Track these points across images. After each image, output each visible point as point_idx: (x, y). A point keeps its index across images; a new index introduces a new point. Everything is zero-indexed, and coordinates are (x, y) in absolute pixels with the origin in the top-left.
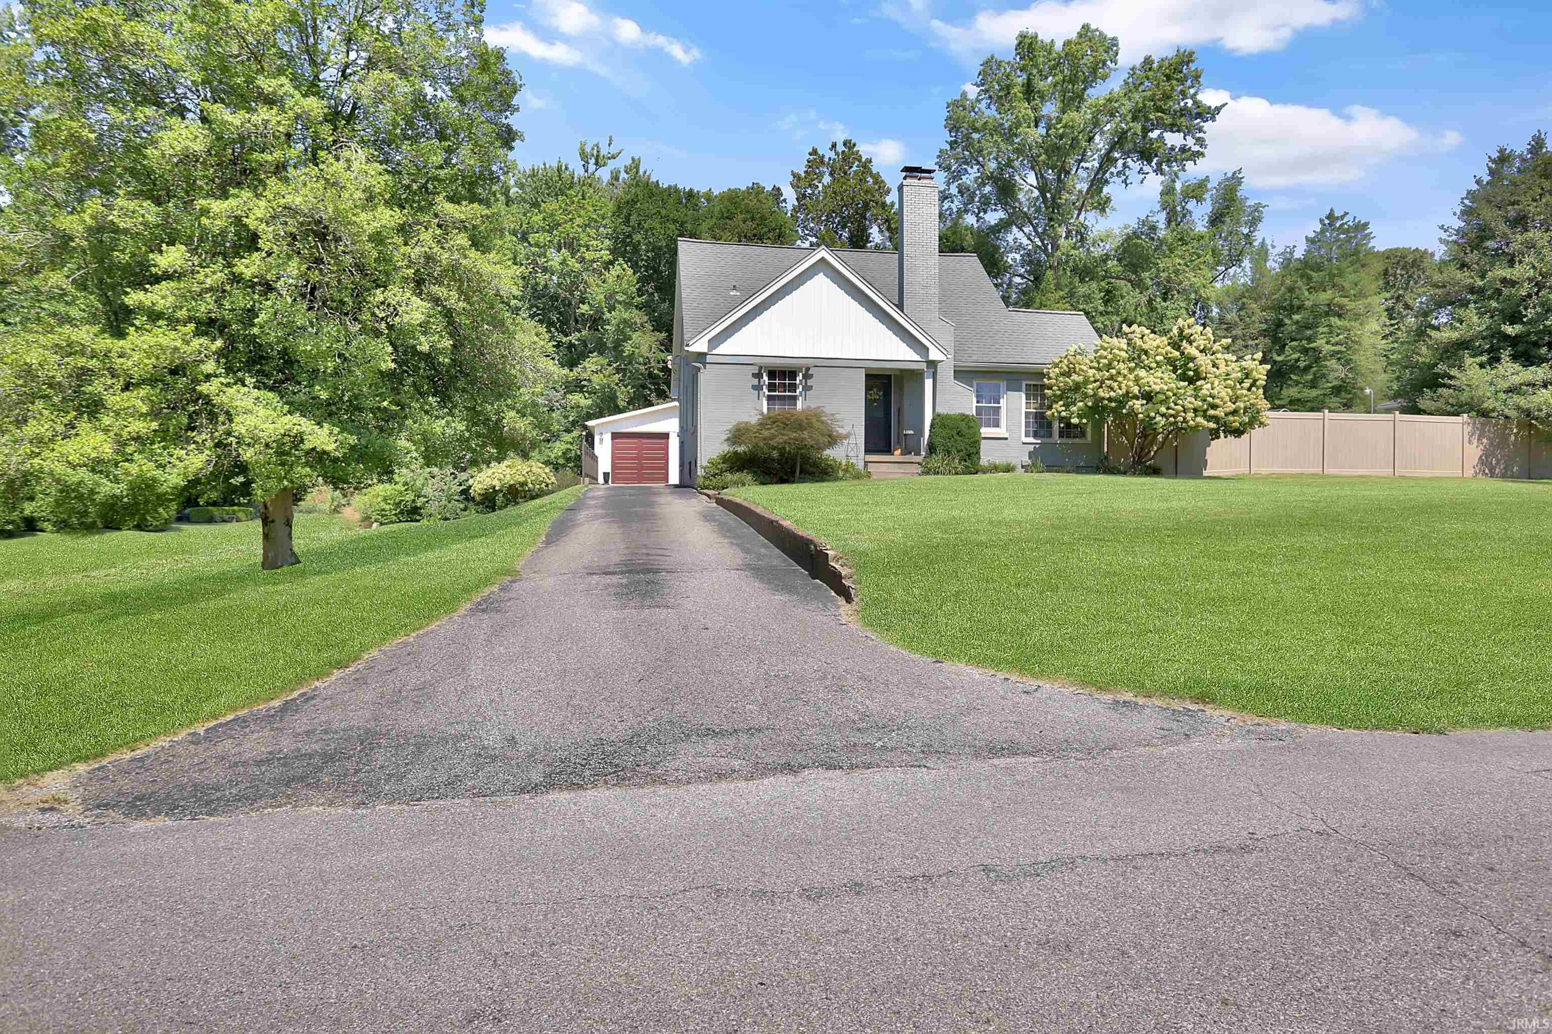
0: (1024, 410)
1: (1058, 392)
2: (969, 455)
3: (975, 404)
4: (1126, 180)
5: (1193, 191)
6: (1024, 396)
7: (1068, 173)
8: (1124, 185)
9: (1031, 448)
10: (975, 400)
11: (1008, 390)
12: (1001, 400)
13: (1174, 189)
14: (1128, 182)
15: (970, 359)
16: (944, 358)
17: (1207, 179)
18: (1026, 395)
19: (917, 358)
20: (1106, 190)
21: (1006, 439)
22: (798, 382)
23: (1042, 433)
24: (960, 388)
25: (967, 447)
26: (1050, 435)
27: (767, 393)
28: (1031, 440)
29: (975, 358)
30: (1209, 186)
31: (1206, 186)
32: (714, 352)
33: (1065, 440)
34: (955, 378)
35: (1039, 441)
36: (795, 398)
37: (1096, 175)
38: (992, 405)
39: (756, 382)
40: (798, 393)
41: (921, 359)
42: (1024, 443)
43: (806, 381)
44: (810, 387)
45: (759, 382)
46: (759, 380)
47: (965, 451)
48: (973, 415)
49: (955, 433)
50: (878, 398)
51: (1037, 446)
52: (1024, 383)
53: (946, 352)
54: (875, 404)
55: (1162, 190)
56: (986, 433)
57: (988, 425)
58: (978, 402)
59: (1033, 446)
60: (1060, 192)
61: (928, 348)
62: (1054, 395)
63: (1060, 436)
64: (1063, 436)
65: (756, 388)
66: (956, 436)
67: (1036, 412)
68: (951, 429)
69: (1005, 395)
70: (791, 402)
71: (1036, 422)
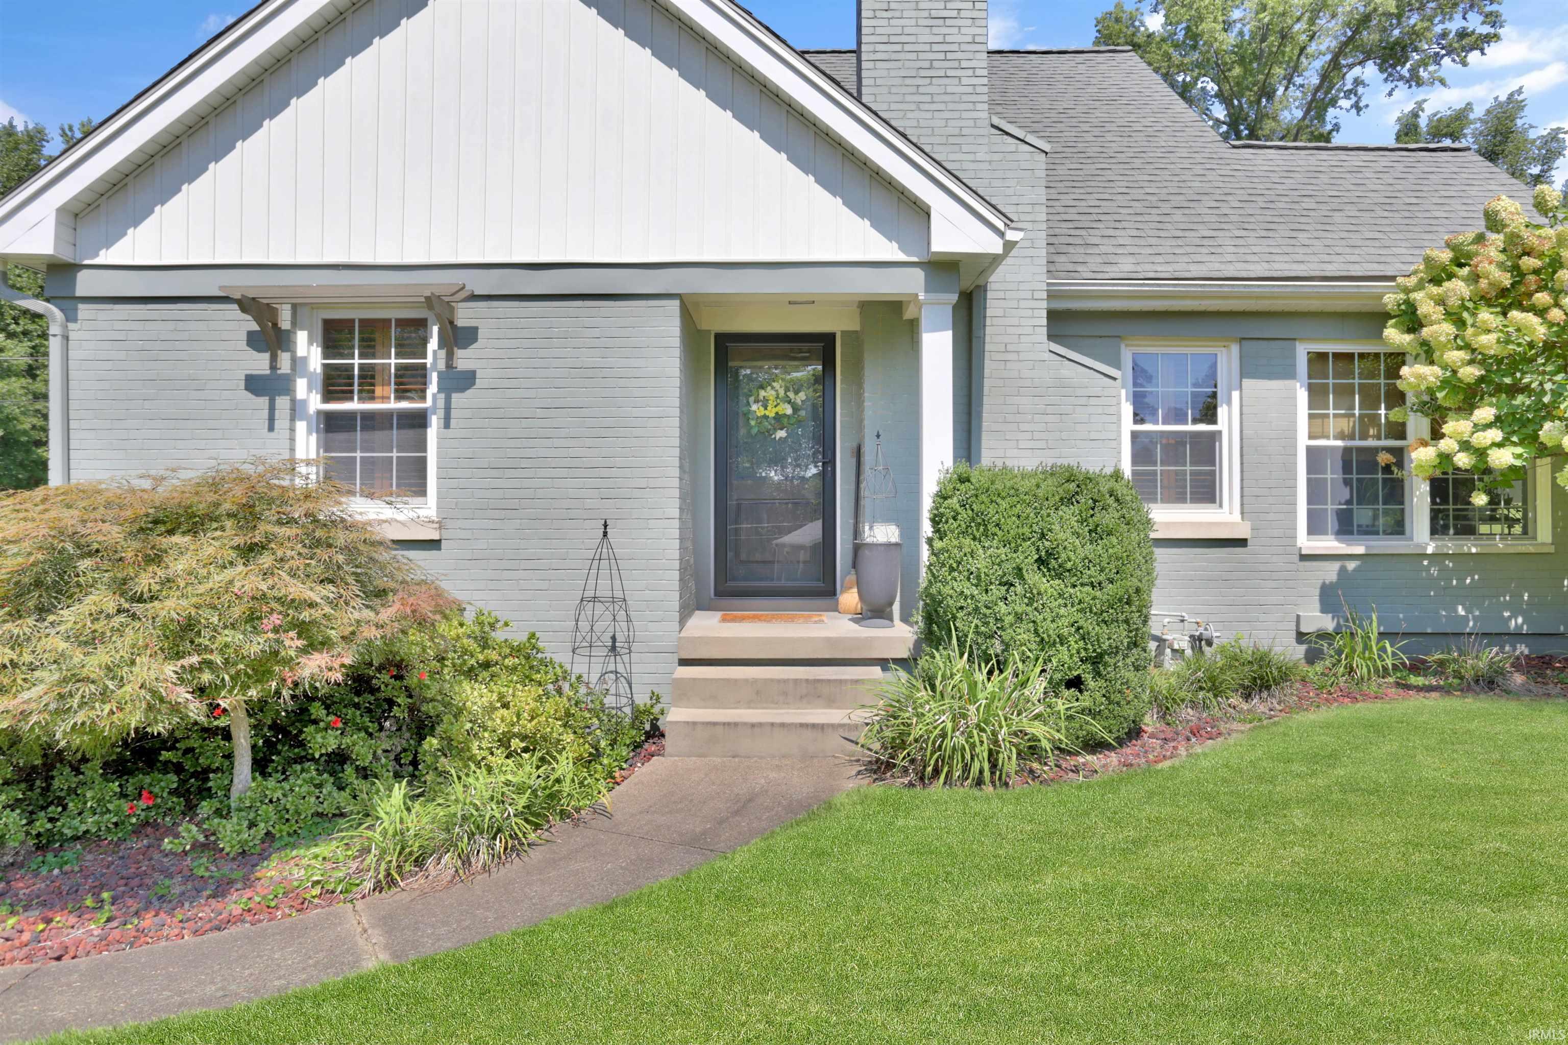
0: (1303, 441)
1: (1470, 373)
2: (1096, 661)
3: (1128, 425)
4: (1357, 102)
5: (1448, 126)
6: (1302, 396)
7: (1270, 96)
8: (1354, 111)
9: (1331, 571)
10: (1127, 410)
11: (1244, 373)
12: (1222, 412)
13: (1416, 126)
14: (1361, 104)
15: (1113, 271)
16: (994, 246)
17: (1469, 107)
18: (1311, 389)
19: (890, 251)
20: (1331, 112)
21: (1241, 543)
22: (429, 361)
23: (1363, 515)
24: (1069, 370)
25: (1089, 625)
26: (1398, 528)
27: (315, 403)
28: (1329, 544)
29: (1126, 266)
30: (1472, 116)
31: (1466, 117)
32: (105, 257)
33: (1450, 545)
34: (1051, 337)
35: (1360, 550)
36: (418, 421)
37: (1314, 95)
38: (1190, 427)
39: (259, 363)
40: (429, 403)
41: (901, 257)
42: (1304, 558)
43: (450, 356)
44: (467, 380)
45: (273, 367)
46: (274, 359)
47: (1075, 644)
48: (1117, 475)
49: (1027, 557)
50: (789, 411)
51: (1351, 565)
52: (1302, 351)
53: (1000, 225)
54: (782, 434)
55: (1399, 131)
56: (1168, 525)
57: (1178, 497)
58: (1138, 418)
59: (1336, 566)
60: (1261, 121)
61: (923, 212)
62: (1451, 382)
63: (1434, 531)
64: (1444, 530)
65: (254, 384)
66: (1034, 578)
67: (1347, 451)
68: (1013, 543)
69: (1236, 395)
70: (410, 433)
71: (1347, 482)
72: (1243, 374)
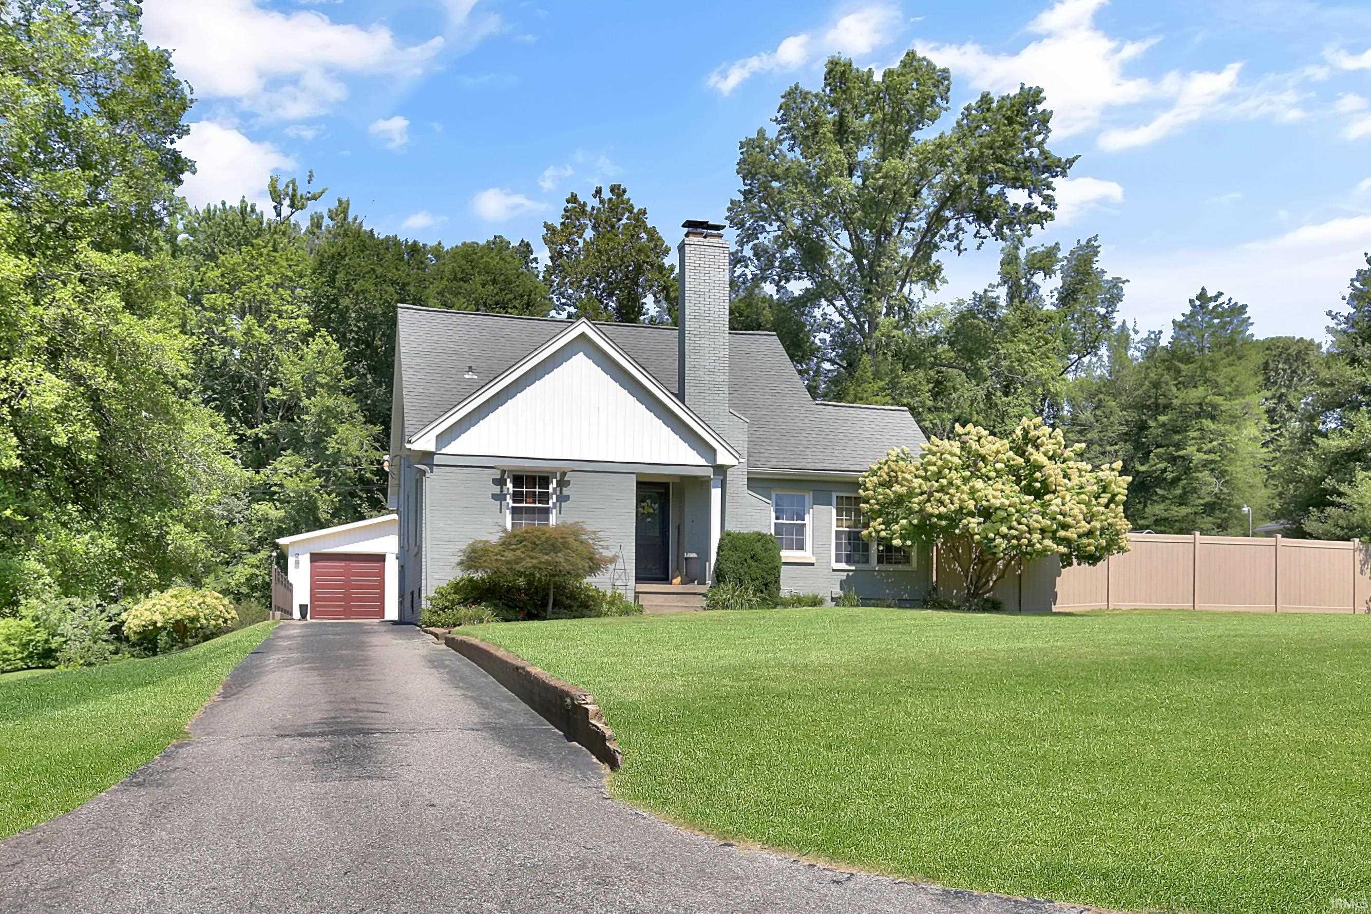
0: (834, 528)
1: (877, 507)
2: (766, 585)
3: (773, 520)
4: (959, 245)
5: (1040, 261)
6: (834, 511)
7: (889, 234)
8: (957, 252)
9: (844, 576)
10: (773, 515)
12: (806, 517)
13: (1017, 258)
14: (962, 248)
16: (735, 462)
17: (1057, 247)
18: (837, 509)
19: (702, 462)
20: (935, 256)
21: (813, 564)
22: (550, 491)
23: (856, 558)
24: (754, 500)
25: (764, 574)
26: (867, 561)
27: (511, 504)
28: (843, 566)
29: (774, 462)
30: (1060, 255)
31: (1055, 255)
32: (444, 451)
33: (885, 567)
34: (748, 488)
35: (853, 568)
36: (547, 511)
37: (923, 237)
38: (795, 522)
39: (497, 490)
40: (551, 505)
41: (706, 464)
42: (834, 570)
43: (561, 490)
44: (567, 498)
45: (501, 491)
46: (502, 488)
47: (760, 579)
48: (771, 535)
49: (748, 557)
50: (652, 511)
51: (851, 574)
52: (834, 495)
53: (737, 456)
54: (649, 519)
55: (1003, 259)
56: (787, 557)
57: (790, 548)
58: (777, 518)
59: (846, 574)
60: (879, 258)
61: (715, 450)
62: (871, 510)
63: (878, 562)
64: (882, 563)
65: (494, 497)
66: (750, 561)
67: (849, 532)
68: (744, 552)
69: (811, 510)
70: (542, 516)
71: (850, 544)
72: (814, 504)
